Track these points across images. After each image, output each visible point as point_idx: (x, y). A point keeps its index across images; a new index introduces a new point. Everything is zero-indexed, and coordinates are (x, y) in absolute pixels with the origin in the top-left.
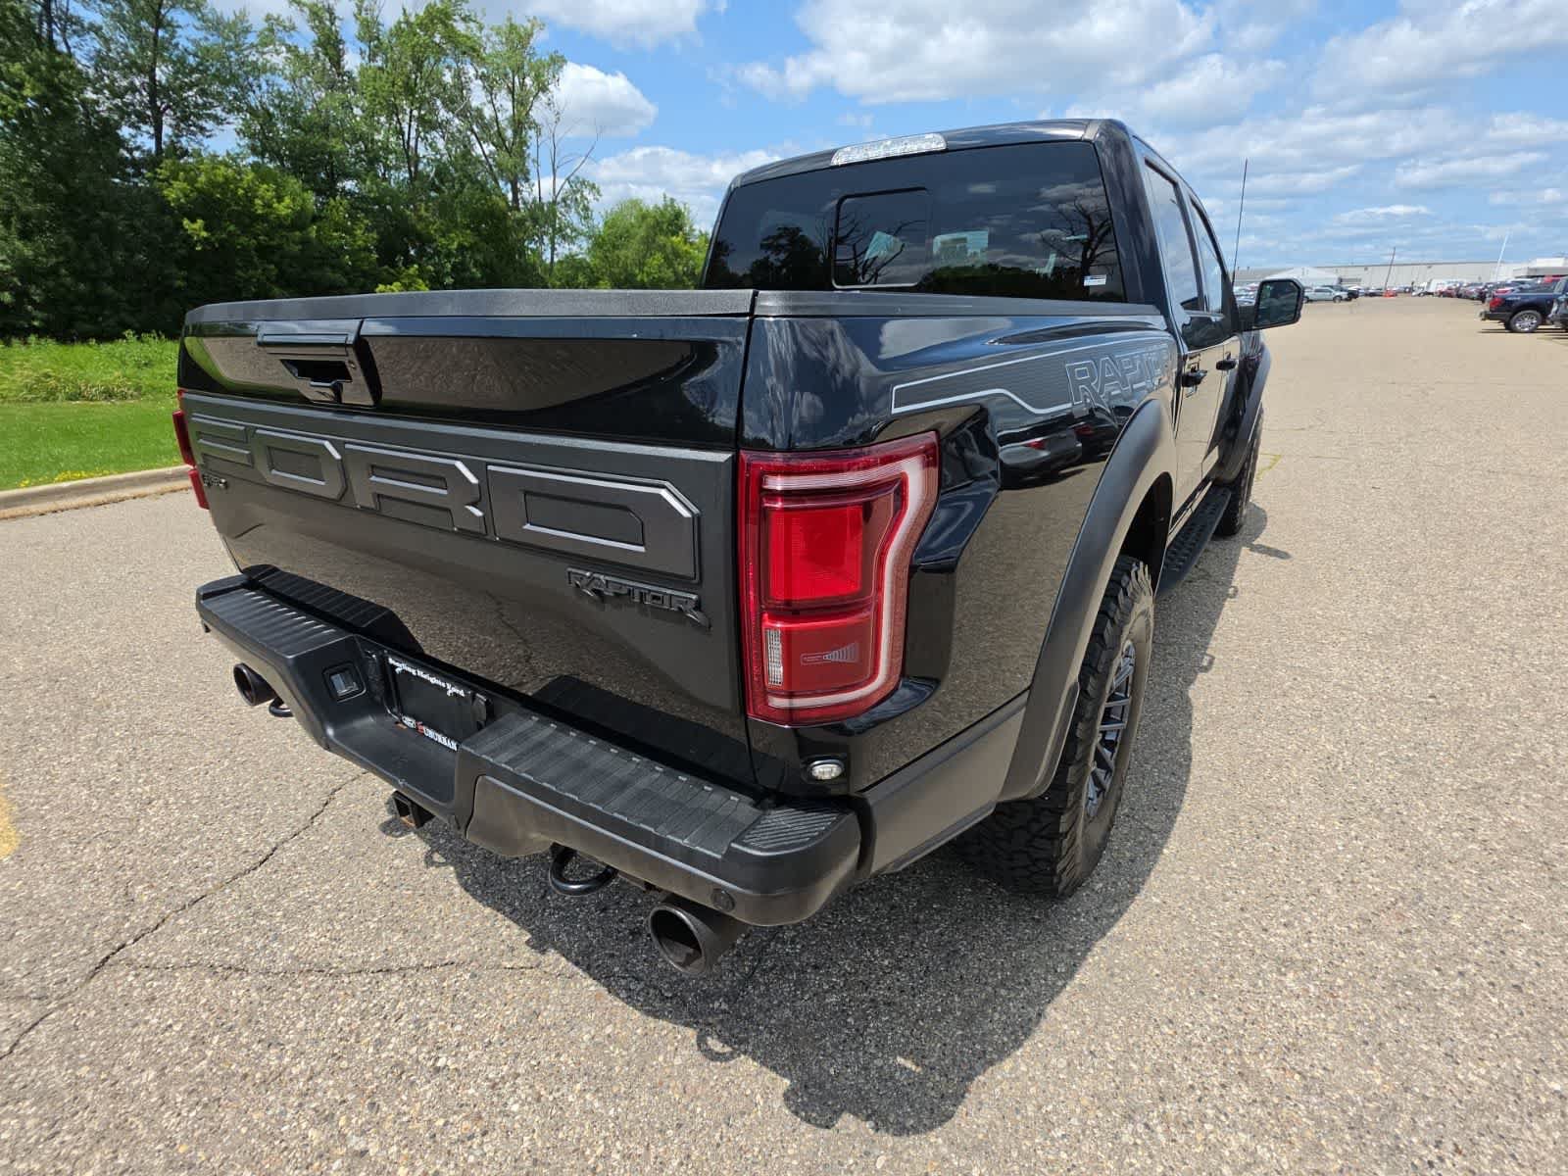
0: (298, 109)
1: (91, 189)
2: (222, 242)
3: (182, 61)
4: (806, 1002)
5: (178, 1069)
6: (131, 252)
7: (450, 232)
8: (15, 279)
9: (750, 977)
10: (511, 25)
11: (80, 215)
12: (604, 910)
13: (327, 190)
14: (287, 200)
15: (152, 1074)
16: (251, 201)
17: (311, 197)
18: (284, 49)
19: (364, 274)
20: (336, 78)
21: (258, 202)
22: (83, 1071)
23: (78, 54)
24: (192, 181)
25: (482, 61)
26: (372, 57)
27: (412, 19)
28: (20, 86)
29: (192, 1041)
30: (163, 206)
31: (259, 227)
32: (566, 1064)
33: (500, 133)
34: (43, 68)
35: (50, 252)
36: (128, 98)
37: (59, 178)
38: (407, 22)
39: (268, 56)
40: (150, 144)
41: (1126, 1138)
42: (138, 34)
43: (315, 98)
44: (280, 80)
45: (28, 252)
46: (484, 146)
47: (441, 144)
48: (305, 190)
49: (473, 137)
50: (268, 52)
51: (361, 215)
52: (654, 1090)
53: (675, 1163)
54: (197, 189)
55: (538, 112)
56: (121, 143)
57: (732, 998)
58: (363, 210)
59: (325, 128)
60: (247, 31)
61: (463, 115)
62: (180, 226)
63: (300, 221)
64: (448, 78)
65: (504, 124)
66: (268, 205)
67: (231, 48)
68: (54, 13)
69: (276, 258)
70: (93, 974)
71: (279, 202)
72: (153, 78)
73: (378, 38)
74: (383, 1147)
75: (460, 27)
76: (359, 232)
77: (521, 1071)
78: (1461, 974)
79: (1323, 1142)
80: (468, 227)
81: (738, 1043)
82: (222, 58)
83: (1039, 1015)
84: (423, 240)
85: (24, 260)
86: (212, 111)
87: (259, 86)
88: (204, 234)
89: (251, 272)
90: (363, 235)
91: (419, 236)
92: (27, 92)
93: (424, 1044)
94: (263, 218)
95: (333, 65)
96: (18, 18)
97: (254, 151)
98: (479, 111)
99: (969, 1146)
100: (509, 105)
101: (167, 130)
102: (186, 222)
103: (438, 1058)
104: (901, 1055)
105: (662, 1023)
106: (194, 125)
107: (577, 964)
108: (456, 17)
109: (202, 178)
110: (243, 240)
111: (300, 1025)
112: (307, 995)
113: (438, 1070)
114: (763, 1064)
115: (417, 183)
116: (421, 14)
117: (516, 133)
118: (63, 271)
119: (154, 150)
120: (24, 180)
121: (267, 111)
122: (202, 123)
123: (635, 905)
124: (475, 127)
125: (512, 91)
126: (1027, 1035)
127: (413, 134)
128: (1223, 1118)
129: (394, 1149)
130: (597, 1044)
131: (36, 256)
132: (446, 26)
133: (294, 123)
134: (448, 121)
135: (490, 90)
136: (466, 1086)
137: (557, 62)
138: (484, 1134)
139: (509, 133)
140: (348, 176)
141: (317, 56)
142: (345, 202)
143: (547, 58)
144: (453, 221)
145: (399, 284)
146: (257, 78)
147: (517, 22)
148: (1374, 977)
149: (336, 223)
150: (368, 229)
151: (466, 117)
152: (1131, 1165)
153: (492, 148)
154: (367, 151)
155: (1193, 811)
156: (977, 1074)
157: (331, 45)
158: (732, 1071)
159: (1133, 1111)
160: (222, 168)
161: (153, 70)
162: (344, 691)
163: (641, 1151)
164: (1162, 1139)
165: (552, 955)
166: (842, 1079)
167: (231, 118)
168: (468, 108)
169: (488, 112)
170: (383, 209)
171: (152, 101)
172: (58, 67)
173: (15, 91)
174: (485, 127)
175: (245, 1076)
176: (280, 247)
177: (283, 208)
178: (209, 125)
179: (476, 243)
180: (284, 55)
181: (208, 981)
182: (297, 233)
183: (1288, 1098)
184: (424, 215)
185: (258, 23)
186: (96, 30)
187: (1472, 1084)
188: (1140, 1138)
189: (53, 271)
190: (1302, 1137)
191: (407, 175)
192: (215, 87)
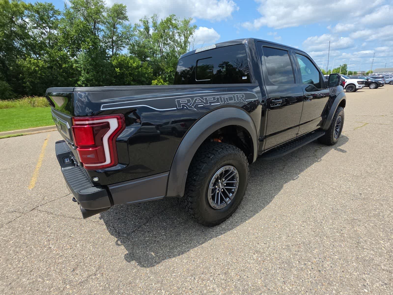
0: (140, 43)
1: (100, 63)
2: (122, 72)
3: (118, 35)
4: (142, 238)
5: (33, 228)
6: (106, 75)
7: (168, 68)
8: (86, 82)
9: (134, 231)
10: (185, 20)
11: (97, 68)
12: (116, 214)
13: (144, 60)
14: (135, 63)
15: (29, 228)
16: (128, 63)
17: (140, 62)
18: (138, 31)
19: (150, 78)
20: (147, 36)
21: (130, 64)
22: (21, 226)
23: (100, 36)
24: (117, 60)
25: (178, 29)
26: (155, 30)
27: (163, 21)
28: (89, 43)
29: (38, 224)
30: (112, 66)
31: (130, 69)
32: (91, 240)
33: (181, 45)
34: (93, 39)
35: (92, 76)
36: (108, 44)
37: (94, 61)
38: (162, 22)
39: (135, 33)
40: (111, 53)
41: (188, 279)
42: (111, 31)
43: (143, 41)
44: (136, 37)
45: (88, 76)
46: (178, 48)
47: (168, 48)
48: (139, 60)
49: (175, 46)
50: (135, 32)
51: (150, 65)
52: (102, 248)
53: (98, 262)
54: (118, 62)
55: (190, 39)
56: (106, 53)
57: (128, 235)
58: (151, 64)
59: (144, 47)
60: (131, 28)
61: (173, 41)
62: (115, 69)
63: (137, 67)
64: (171, 33)
65: (182, 42)
66: (131, 64)
67: (128, 32)
68: (96, 27)
69: (132, 76)
70: (32, 210)
71: (134, 64)
72: (113, 40)
73: (156, 26)
74: (54, 247)
75: (174, 22)
76: (149, 69)
77: (83, 240)
78: (305, 264)
79: (233, 292)
80: (172, 67)
81: (123, 243)
82: (126, 34)
83: (188, 251)
84: (163, 70)
85: (87, 78)
86: (123, 45)
87: (132, 39)
88: (119, 71)
89: (127, 79)
90: (150, 70)
91: (162, 69)
92: (90, 44)
93: (71, 232)
94: (131, 67)
95: (147, 33)
96: (89, 29)
97: (130, 53)
98: (177, 40)
99: (154, 272)
100: (183, 38)
101: (114, 50)
102: (116, 69)
103: (72, 234)
104: (153, 252)
105: (113, 236)
106: (120, 48)
107: (105, 223)
108: (173, 20)
109: (119, 60)
110: (126, 72)
111: (55, 224)
112: (59, 220)
113: (70, 236)
114: (125, 248)
115: (162, 58)
116: (165, 20)
117: (185, 45)
118: (94, 80)
119: (112, 54)
120: (88, 62)
121: (133, 44)
122: (121, 48)
123: (123, 213)
124: (176, 44)
125: (184, 35)
126: (182, 254)
127: (162, 47)
128: (213, 281)
129: (55, 248)
130: (99, 238)
131: (89, 77)
132: (170, 22)
133: (138, 46)
134: (170, 43)
135: (180, 35)
136: (73, 240)
137: (195, 27)
138: (71, 249)
139: (183, 45)
140: (148, 57)
141: (144, 32)
142: (147, 63)
143: (193, 26)
144: (169, 65)
145: (157, 80)
146: (132, 37)
147: (186, 19)
148: (279, 260)
149: (145, 67)
150: (152, 68)
151: (174, 42)
152: (185, 285)
153: (179, 48)
154: (153, 51)
155: (262, 213)
156: (166, 259)
157: (147, 29)
158: (119, 248)
159: (194, 274)
160: (123, 57)
161: (113, 38)
162: (67, 162)
163: (93, 258)
164: (196, 281)
165: (102, 220)
166: (138, 254)
167: (126, 46)
168: (175, 40)
169: (179, 40)
170: (155, 64)
171: (112, 44)
172: (96, 39)
173: (88, 44)
174: (178, 44)
175: (42, 231)
176: (134, 73)
177: (134, 65)
178: (122, 48)
179: (174, 70)
180: (138, 32)
181: (46, 214)
182: (137, 70)
183: (233, 281)
184: (163, 65)
185: (133, 25)
186: (103, 30)
187: (285, 290)
188: (191, 280)
189: (92, 80)
190: (229, 289)
191: (160, 56)
192: (124, 40)
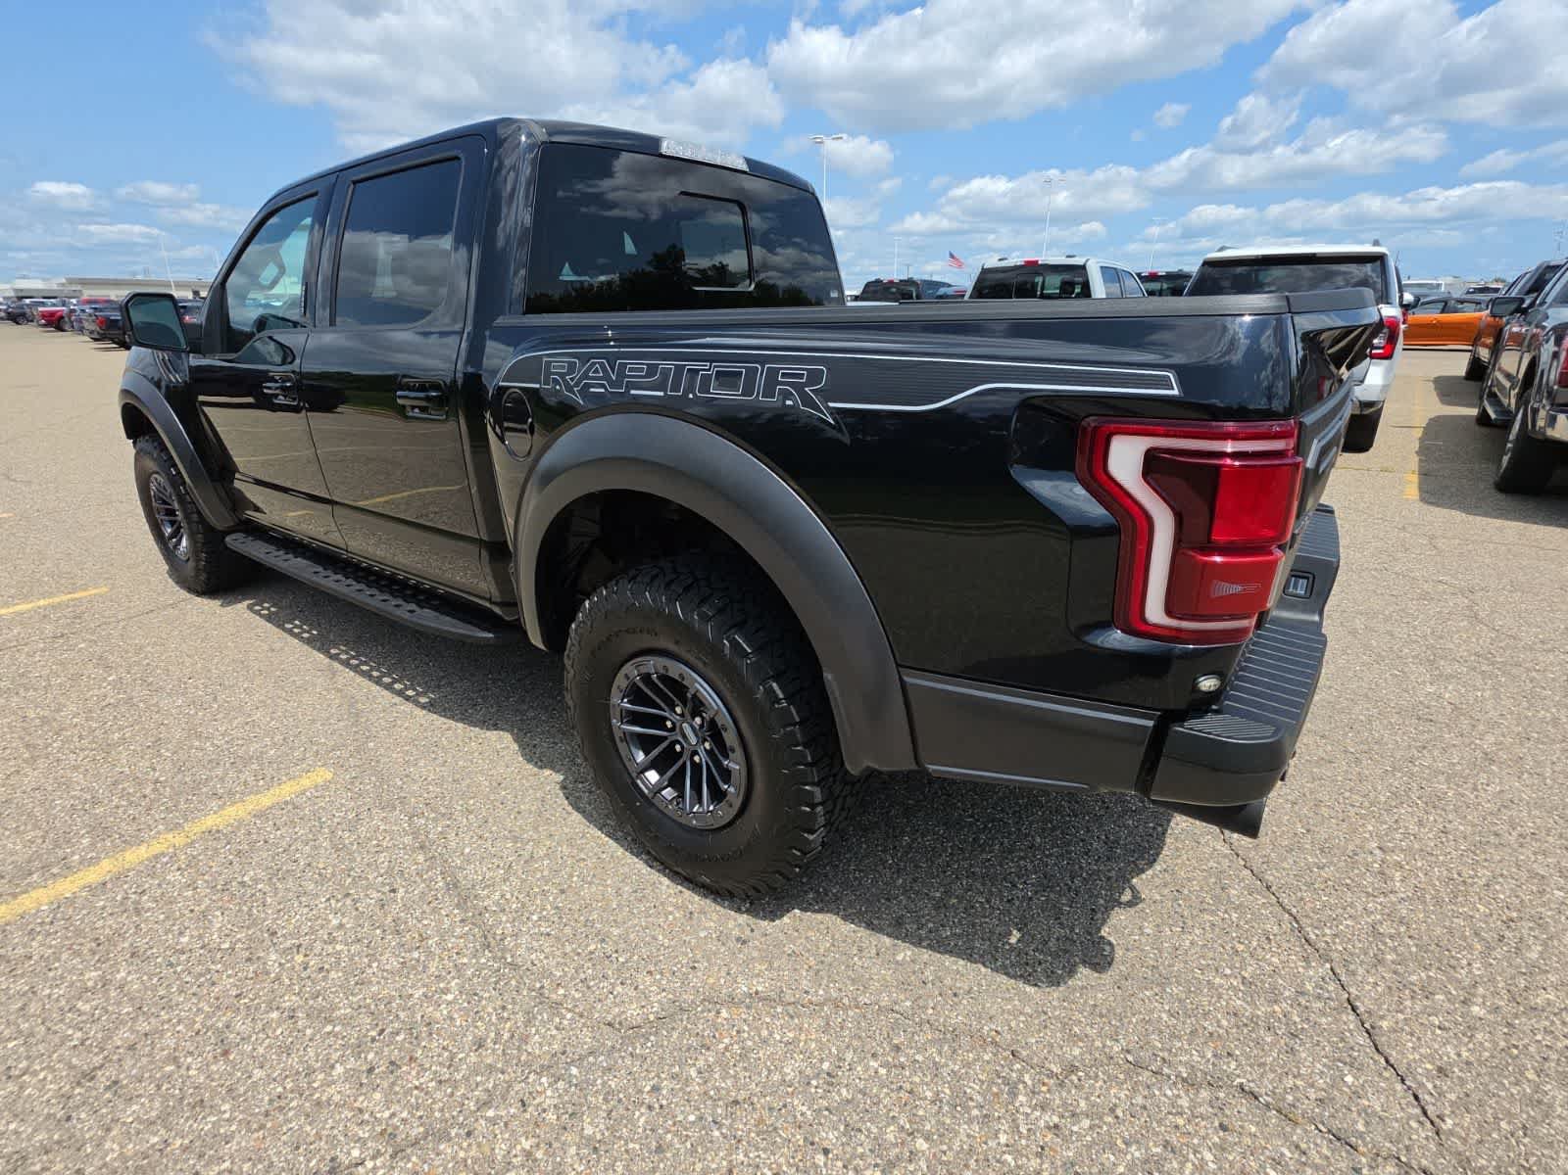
29: (1431, 997)
112: (1328, 931)
